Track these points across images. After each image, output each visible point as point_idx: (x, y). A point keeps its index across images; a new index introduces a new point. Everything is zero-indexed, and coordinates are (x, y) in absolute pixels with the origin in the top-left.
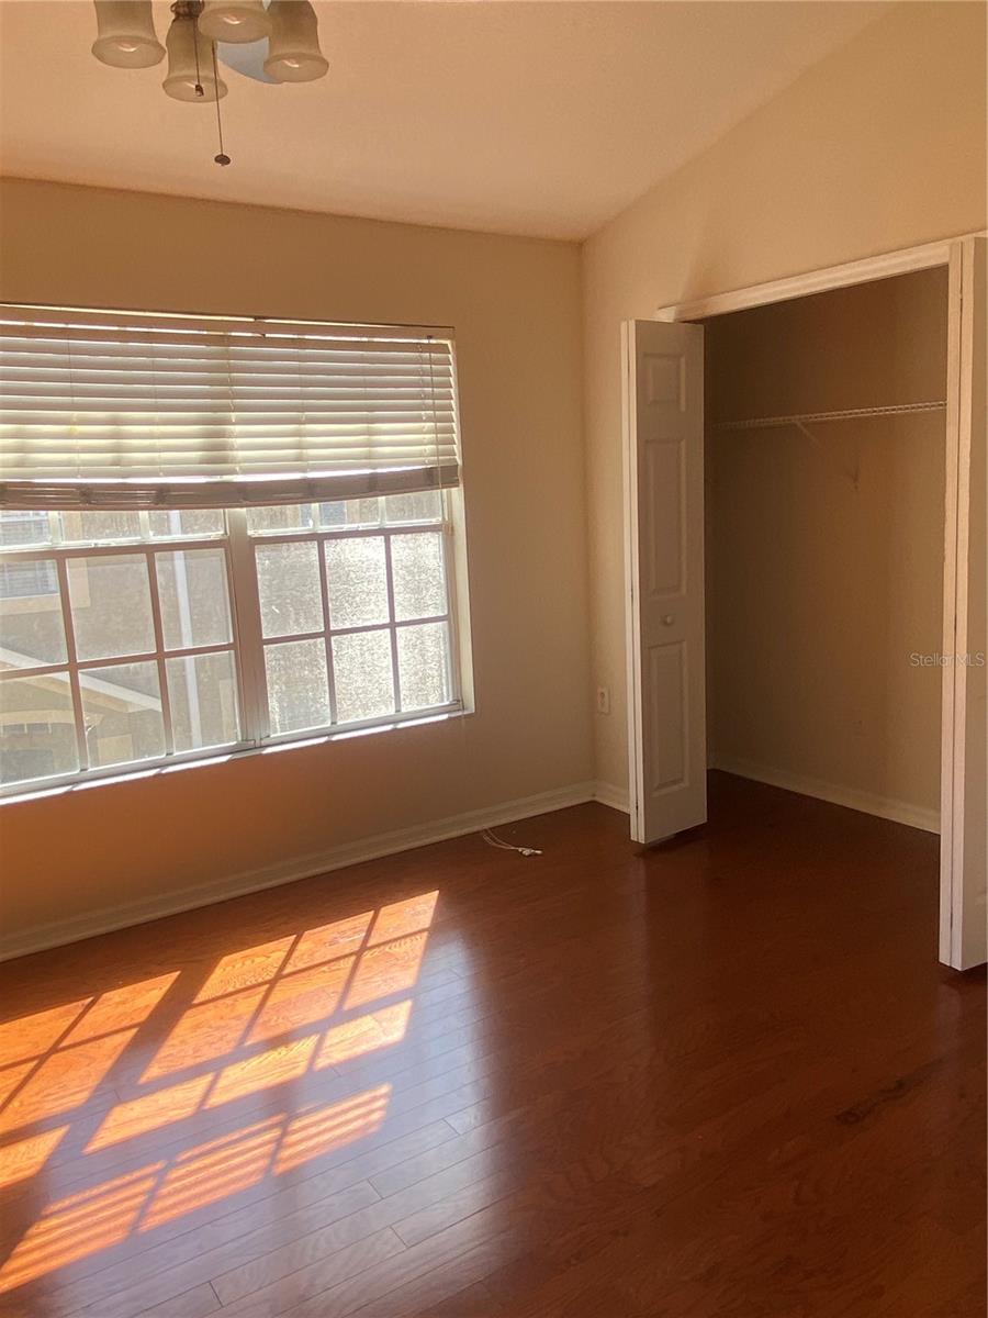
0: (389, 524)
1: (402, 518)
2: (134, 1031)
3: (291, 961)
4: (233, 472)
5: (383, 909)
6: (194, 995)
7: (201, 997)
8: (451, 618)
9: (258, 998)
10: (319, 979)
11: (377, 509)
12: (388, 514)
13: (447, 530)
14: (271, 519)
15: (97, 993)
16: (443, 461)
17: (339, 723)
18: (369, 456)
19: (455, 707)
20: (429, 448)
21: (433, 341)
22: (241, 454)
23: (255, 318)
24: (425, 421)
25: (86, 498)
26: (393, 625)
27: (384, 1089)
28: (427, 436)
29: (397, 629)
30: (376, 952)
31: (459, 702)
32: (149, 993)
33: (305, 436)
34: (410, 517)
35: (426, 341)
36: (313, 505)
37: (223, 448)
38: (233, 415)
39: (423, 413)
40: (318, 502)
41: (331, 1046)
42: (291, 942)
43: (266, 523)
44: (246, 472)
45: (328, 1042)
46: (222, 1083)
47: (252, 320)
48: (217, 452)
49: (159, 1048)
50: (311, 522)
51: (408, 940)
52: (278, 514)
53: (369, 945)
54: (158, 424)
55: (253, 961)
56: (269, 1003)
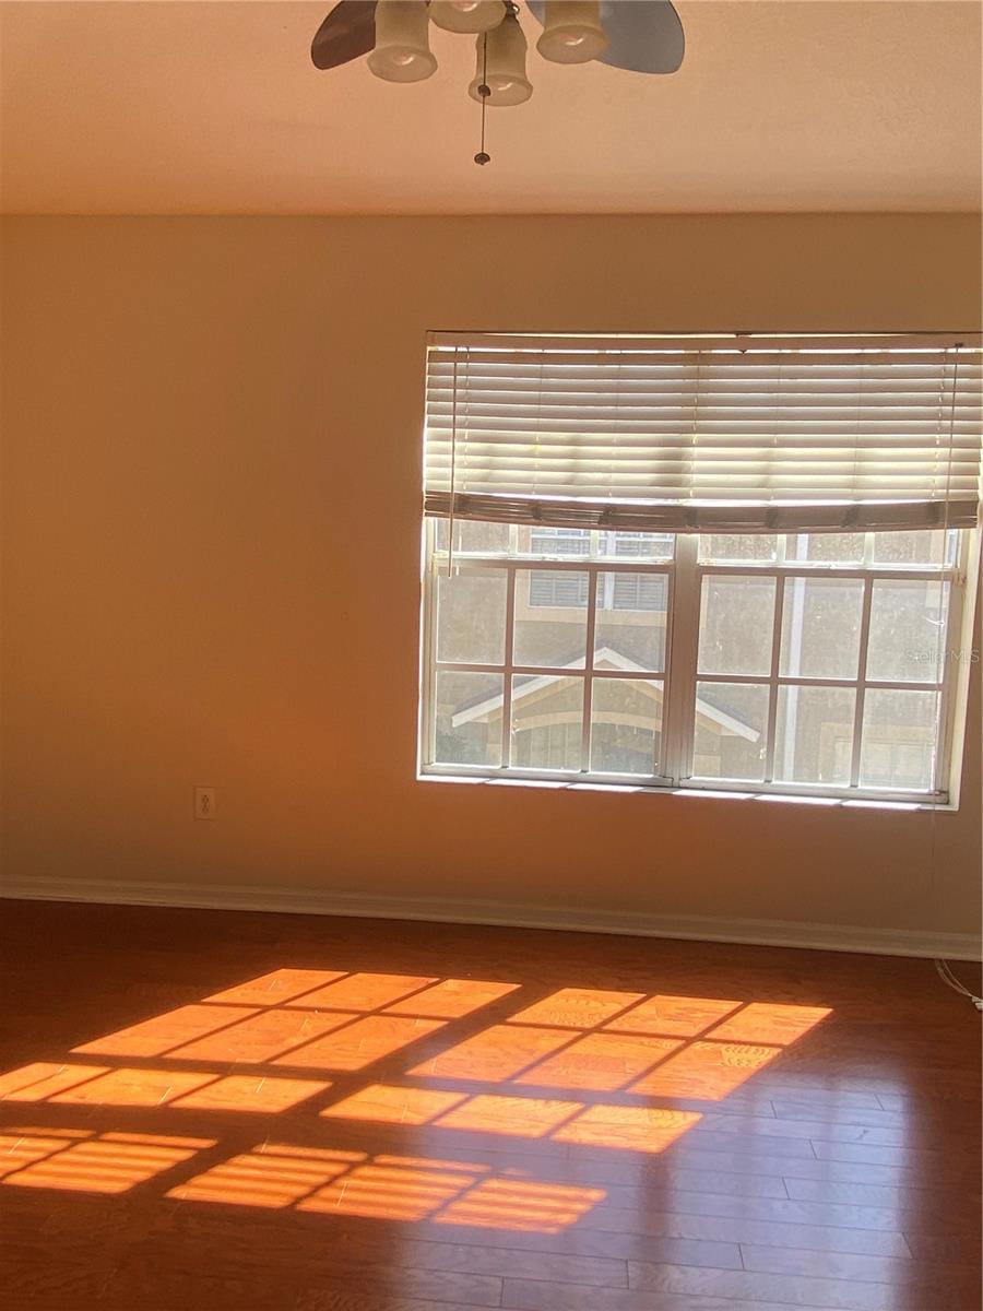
0: (874, 566)
1: (898, 560)
2: (445, 1023)
3: (620, 1019)
4: (687, 496)
5: (754, 1004)
6: (512, 1013)
7: (516, 1018)
8: (948, 688)
9: (564, 1041)
10: (631, 1048)
11: (862, 547)
12: (876, 554)
13: (957, 580)
14: (728, 548)
15: (444, 976)
16: (954, 495)
17: (774, 782)
18: (853, 486)
19: (938, 799)
20: (939, 479)
21: (961, 350)
22: (695, 477)
23: (737, 333)
24: (937, 446)
25: (537, 513)
26: (861, 685)
27: (595, 1195)
28: (939, 464)
29: (867, 690)
30: (709, 1046)
31: (943, 794)
32: (483, 993)
33: (774, 460)
34: (905, 560)
35: (953, 351)
36: (779, 536)
37: (678, 470)
38: (695, 437)
39: (937, 436)
40: (787, 533)
41: (587, 1122)
42: (638, 999)
43: (721, 552)
44: (698, 496)
45: (586, 1117)
46: (468, 1108)
47: (734, 336)
48: (672, 474)
49: (448, 1048)
50: (774, 555)
51: (754, 1048)
52: (736, 544)
53: (707, 1036)
54: (617, 446)
55: (587, 1003)
56: (568, 1051)
